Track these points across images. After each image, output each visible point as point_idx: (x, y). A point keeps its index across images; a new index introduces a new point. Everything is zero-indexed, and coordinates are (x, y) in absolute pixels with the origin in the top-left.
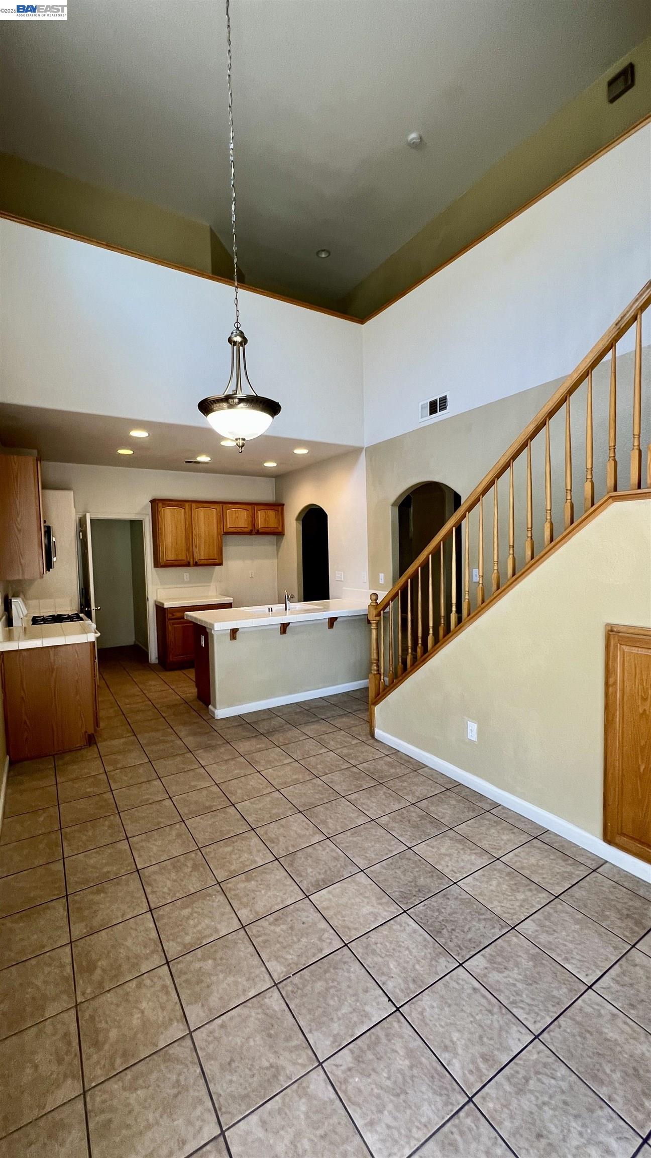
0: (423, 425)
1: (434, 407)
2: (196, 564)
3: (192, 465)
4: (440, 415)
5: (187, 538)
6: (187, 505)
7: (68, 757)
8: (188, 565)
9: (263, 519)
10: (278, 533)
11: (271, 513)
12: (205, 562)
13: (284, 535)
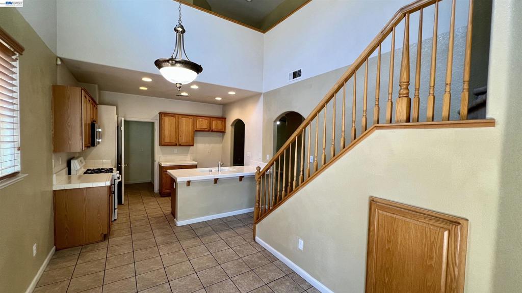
0: (290, 83)
1: (296, 75)
2: (180, 145)
3: (178, 97)
4: (298, 79)
5: (176, 132)
6: (177, 116)
7: (90, 247)
8: (176, 145)
9: (215, 124)
10: (222, 132)
11: (220, 122)
12: (185, 144)
13: (225, 133)
